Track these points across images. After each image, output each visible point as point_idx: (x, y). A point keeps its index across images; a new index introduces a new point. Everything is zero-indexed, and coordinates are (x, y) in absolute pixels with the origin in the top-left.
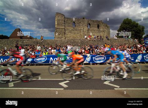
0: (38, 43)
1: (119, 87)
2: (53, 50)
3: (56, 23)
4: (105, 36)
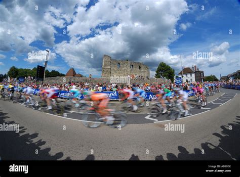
0: (86, 81)
2: (99, 88)
3: (103, 64)
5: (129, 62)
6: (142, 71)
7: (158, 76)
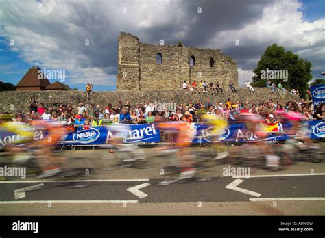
1: (259, 195)
3: (120, 56)
4: (227, 83)
5: (185, 51)
6: (219, 69)
7: (258, 82)
